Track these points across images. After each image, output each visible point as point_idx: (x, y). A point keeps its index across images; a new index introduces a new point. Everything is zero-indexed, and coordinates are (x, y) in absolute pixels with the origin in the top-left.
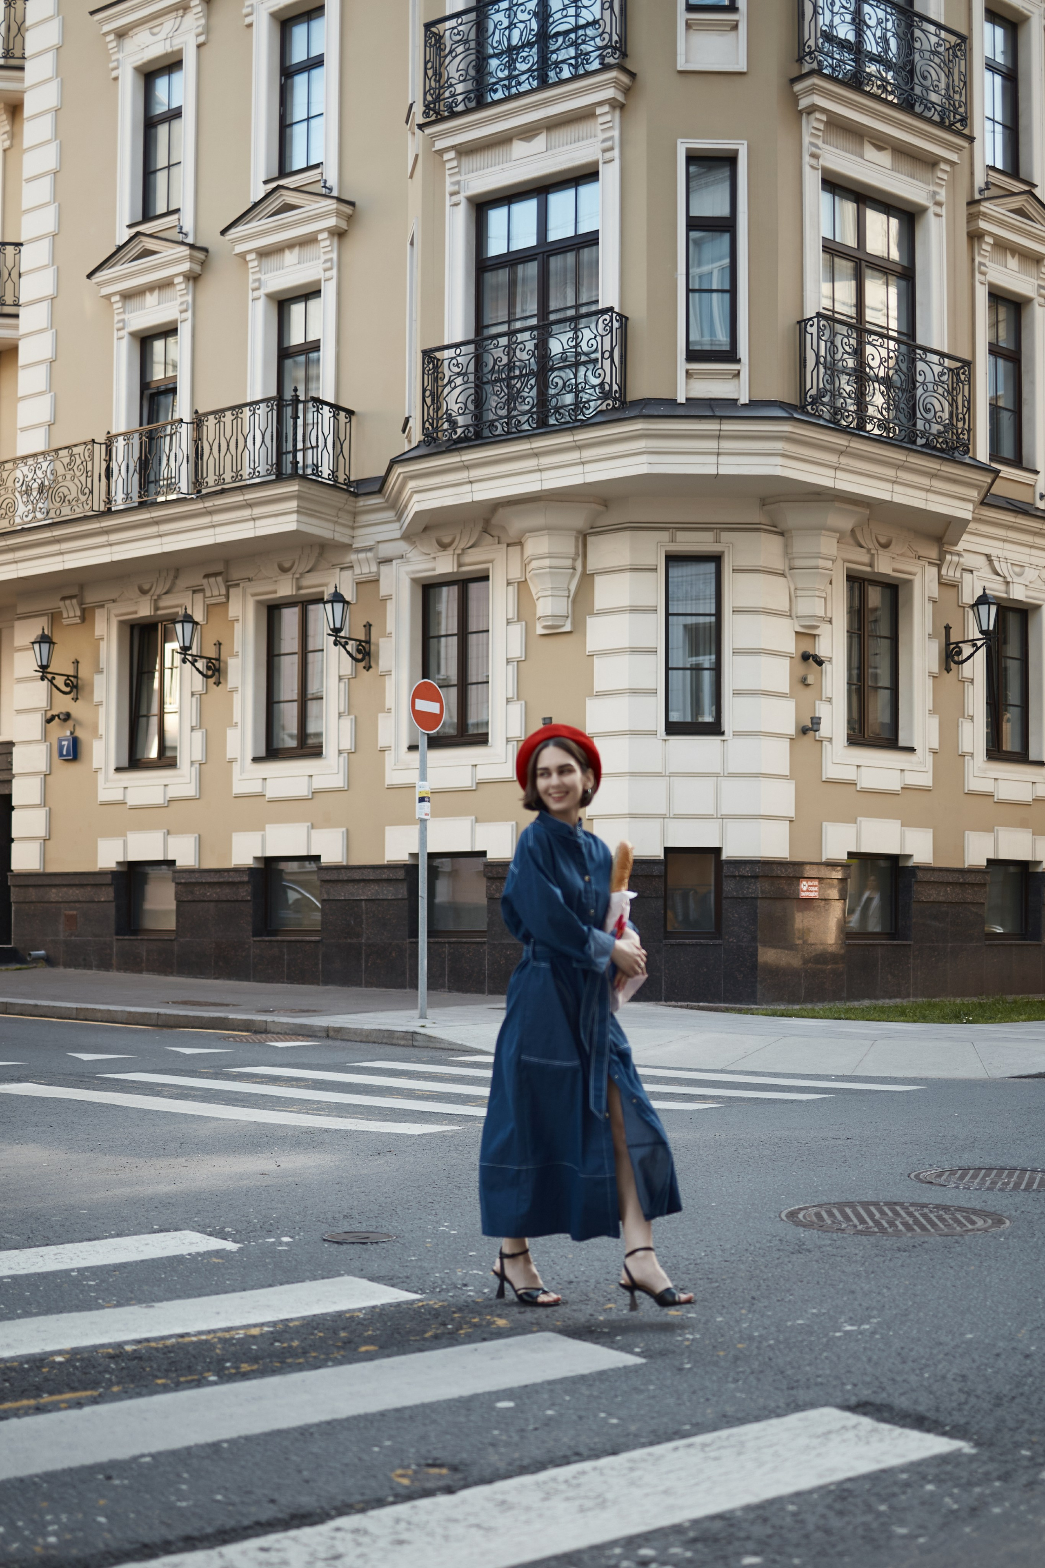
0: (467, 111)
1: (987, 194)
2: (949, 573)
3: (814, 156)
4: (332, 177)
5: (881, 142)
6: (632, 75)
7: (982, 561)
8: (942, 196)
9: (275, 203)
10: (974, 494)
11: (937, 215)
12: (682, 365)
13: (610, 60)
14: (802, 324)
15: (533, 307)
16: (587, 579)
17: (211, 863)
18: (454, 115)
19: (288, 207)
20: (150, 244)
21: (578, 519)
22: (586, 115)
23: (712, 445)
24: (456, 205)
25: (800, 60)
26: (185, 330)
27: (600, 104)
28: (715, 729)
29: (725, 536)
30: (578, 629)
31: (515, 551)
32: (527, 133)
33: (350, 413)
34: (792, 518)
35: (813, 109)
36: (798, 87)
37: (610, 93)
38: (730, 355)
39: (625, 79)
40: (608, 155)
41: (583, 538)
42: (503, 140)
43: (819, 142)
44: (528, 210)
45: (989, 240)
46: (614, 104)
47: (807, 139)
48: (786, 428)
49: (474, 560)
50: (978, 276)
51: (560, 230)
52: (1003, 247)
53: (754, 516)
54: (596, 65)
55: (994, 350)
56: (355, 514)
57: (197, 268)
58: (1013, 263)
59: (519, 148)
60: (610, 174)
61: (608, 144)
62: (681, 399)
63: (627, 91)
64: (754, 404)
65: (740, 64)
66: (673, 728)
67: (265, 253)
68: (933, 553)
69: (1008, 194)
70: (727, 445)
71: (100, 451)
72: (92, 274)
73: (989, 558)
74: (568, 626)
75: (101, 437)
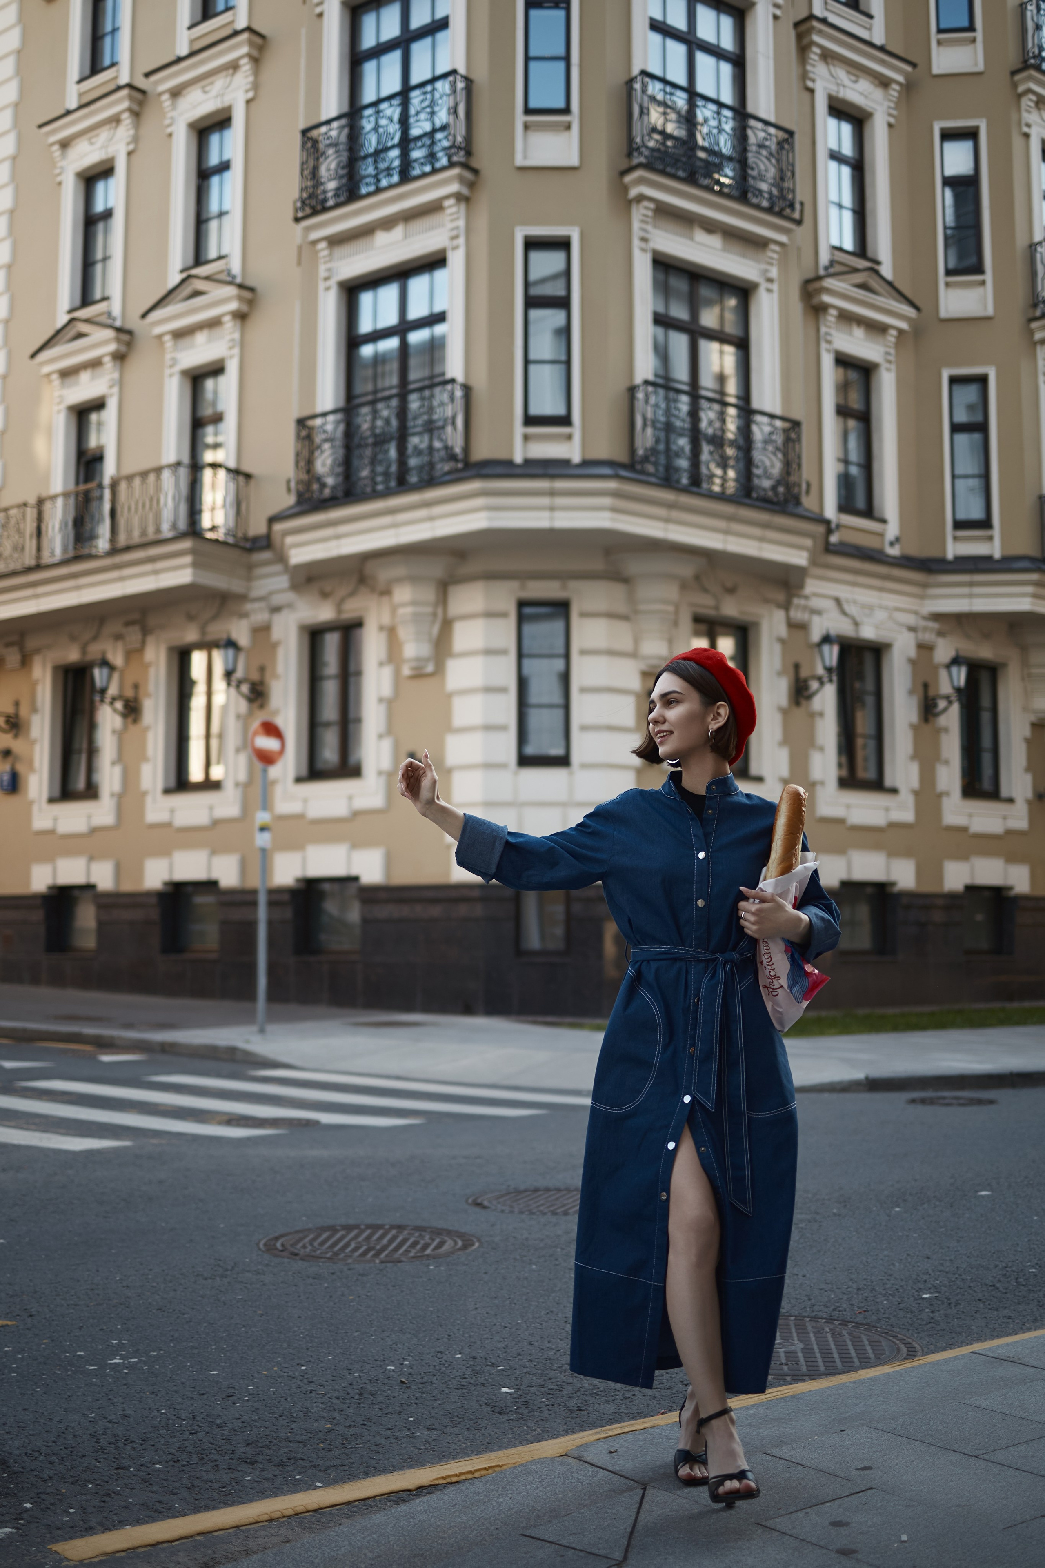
0: (337, 206)
1: (831, 270)
2: (797, 615)
3: (644, 240)
4: (236, 266)
5: (710, 226)
6: (475, 172)
7: (829, 604)
8: (774, 272)
9: (187, 290)
10: (810, 543)
11: (769, 291)
12: (519, 429)
13: (455, 159)
14: (632, 390)
15: (395, 380)
16: (447, 625)
17: (127, 886)
18: (325, 210)
19: (197, 293)
20: (83, 328)
21: (437, 569)
22: (434, 208)
23: (545, 501)
24: (328, 289)
25: (629, 155)
26: (112, 405)
27: (447, 197)
28: (563, 761)
29: (573, 584)
30: (439, 670)
31: (385, 599)
32: (387, 224)
33: (248, 476)
34: (633, 566)
35: (641, 198)
36: (628, 179)
37: (454, 187)
38: (565, 420)
39: (468, 175)
40: (455, 242)
41: (444, 587)
42: (366, 232)
43: (649, 228)
44: (389, 294)
45: (833, 312)
46: (459, 197)
47: (636, 225)
48: (612, 485)
49: (352, 609)
50: (824, 345)
51: (416, 311)
52: (847, 318)
53: (598, 565)
54: (443, 163)
55: (842, 411)
56: (250, 567)
57: (123, 349)
58: (859, 332)
59: (381, 238)
60: (456, 260)
61: (454, 233)
62: (518, 459)
63: (471, 185)
64: (586, 463)
65: (574, 161)
66: (525, 761)
67: (179, 335)
68: (781, 597)
69: (856, 270)
70: (560, 501)
71: (31, 513)
72: (33, 356)
73: (838, 601)
74: (430, 668)
75: (32, 501)
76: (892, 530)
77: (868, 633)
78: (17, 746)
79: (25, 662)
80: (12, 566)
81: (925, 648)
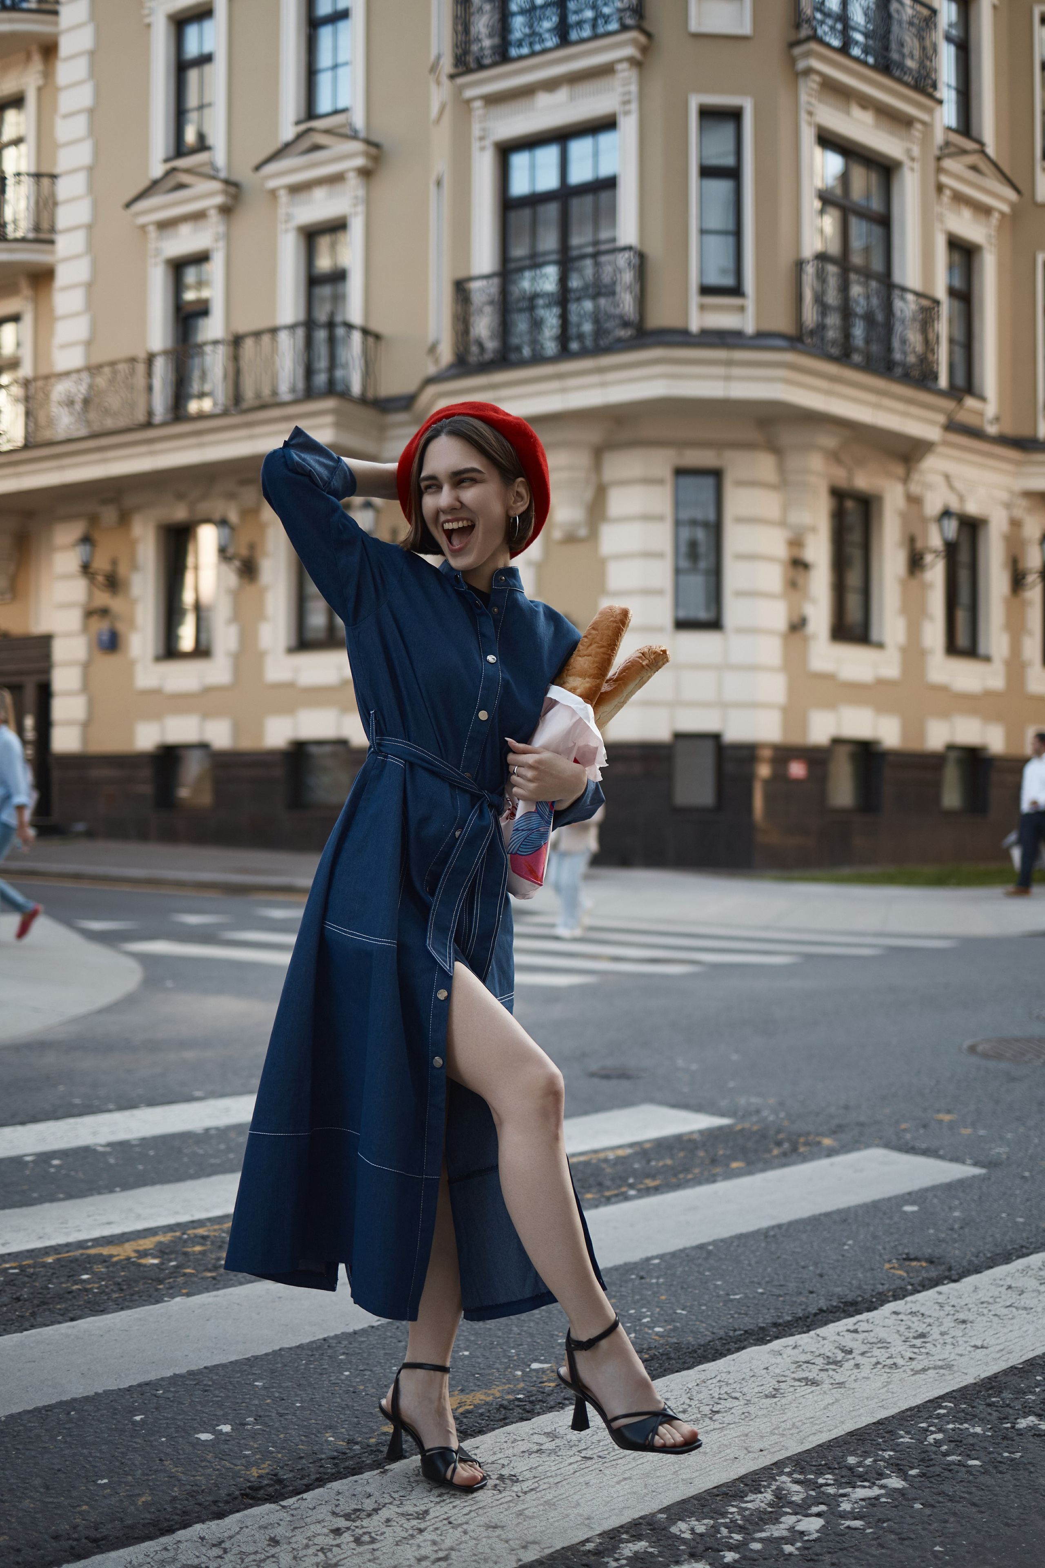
0: (494, 64)
1: (946, 151)
2: (915, 488)
3: (810, 114)
4: (358, 119)
5: (865, 102)
6: (649, 35)
7: (939, 480)
8: (916, 151)
9: (305, 143)
10: (942, 419)
11: (912, 169)
12: (694, 298)
13: (629, 21)
14: (799, 265)
15: (554, 244)
16: (601, 492)
17: (247, 745)
18: (481, 67)
19: (317, 148)
20: (185, 178)
21: (594, 435)
22: (606, 71)
23: (722, 371)
24: (482, 149)
25: (798, 26)
26: (218, 259)
27: (620, 61)
28: (715, 624)
29: (725, 452)
30: (593, 535)
32: (551, 85)
33: (377, 337)
34: (787, 437)
35: (809, 71)
36: (797, 51)
37: (630, 51)
38: (736, 291)
39: (642, 39)
40: (627, 107)
41: (599, 453)
42: (527, 92)
43: (813, 101)
44: (549, 155)
45: (948, 192)
46: (635, 63)
47: (804, 98)
48: (789, 357)
50: (940, 225)
51: (579, 174)
52: (959, 199)
53: (753, 435)
54: (614, 26)
55: (952, 292)
56: (383, 429)
57: (230, 202)
58: (967, 213)
59: (543, 99)
60: (629, 125)
61: (627, 98)
62: (695, 328)
63: (644, 50)
64: (760, 335)
65: (746, 29)
66: (681, 625)
67: (296, 189)
68: (900, 470)
69: (964, 152)
70: (736, 371)
71: (141, 368)
72: (128, 205)
73: (947, 477)
74: (583, 532)
75: (142, 355)
76: (991, 409)
77: (972, 508)
78: (116, 604)
79: (124, 519)
80: (122, 422)
81: (1015, 524)
